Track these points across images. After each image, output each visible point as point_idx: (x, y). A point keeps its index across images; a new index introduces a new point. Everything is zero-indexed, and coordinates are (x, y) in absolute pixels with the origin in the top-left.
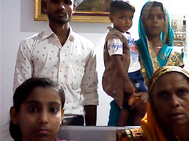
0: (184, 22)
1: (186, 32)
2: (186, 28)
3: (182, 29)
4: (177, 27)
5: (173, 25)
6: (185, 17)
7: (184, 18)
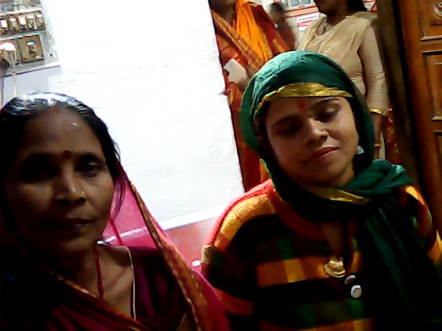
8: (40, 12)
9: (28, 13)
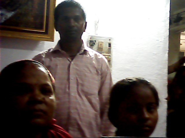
1: (111, 54)
2: (112, 50)
3: (107, 51)
4: (103, 49)
5: (99, 47)
7: (110, 41)
8: (110, 56)
9: (106, 55)
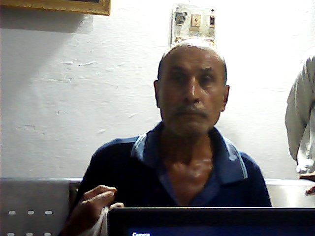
0: (212, 21)
1: (214, 38)
2: (216, 30)
3: (208, 32)
4: (200, 28)
5: (193, 25)
6: (213, 10)
7: (212, 13)
